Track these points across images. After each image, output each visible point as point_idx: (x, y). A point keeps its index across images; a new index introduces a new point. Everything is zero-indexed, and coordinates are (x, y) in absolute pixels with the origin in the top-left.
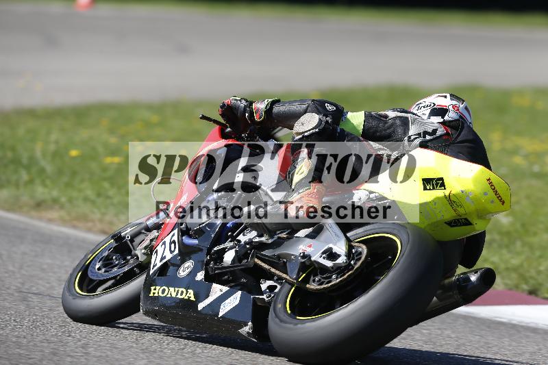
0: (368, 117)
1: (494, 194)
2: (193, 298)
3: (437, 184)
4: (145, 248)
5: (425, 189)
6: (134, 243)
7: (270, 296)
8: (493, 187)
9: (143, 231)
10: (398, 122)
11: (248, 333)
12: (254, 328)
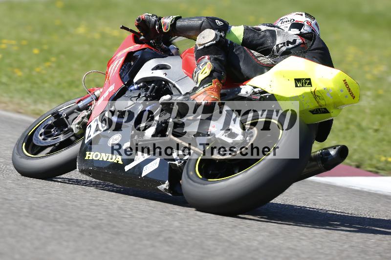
0: (247, 30)
1: (348, 91)
2: (120, 162)
3: (306, 83)
4: (78, 123)
5: (296, 86)
6: (68, 119)
7: (181, 162)
8: (347, 86)
9: (76, 111)
10: (268, 34)
11: (165, 189)
12: (170, 185)
